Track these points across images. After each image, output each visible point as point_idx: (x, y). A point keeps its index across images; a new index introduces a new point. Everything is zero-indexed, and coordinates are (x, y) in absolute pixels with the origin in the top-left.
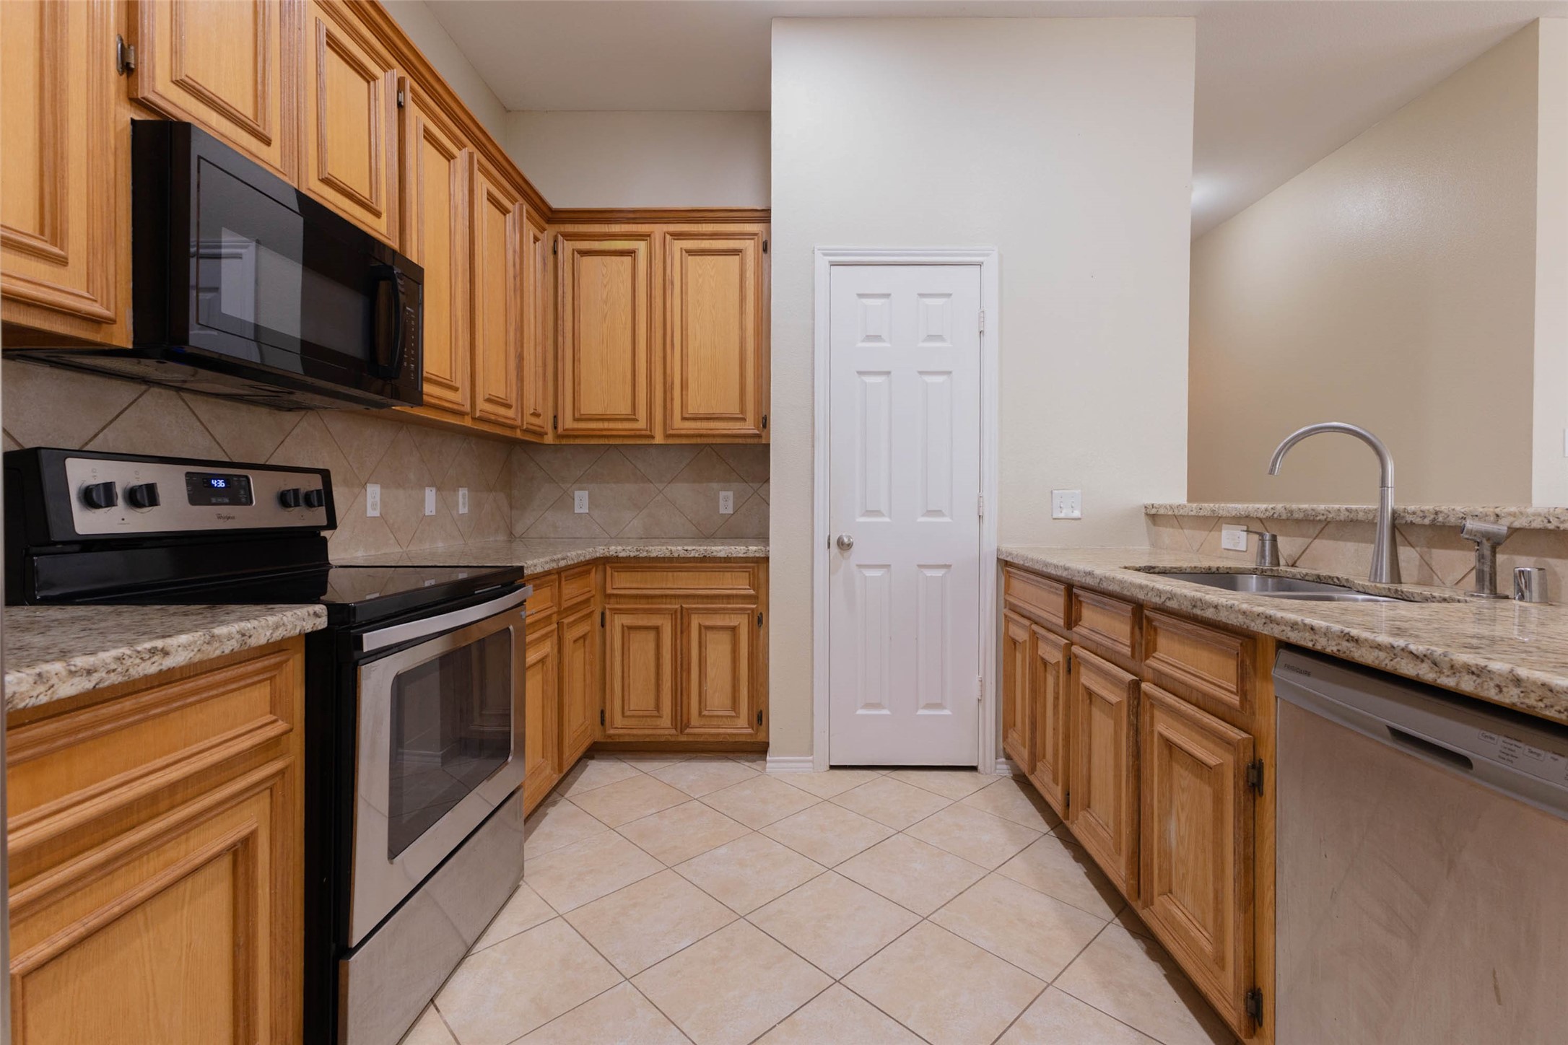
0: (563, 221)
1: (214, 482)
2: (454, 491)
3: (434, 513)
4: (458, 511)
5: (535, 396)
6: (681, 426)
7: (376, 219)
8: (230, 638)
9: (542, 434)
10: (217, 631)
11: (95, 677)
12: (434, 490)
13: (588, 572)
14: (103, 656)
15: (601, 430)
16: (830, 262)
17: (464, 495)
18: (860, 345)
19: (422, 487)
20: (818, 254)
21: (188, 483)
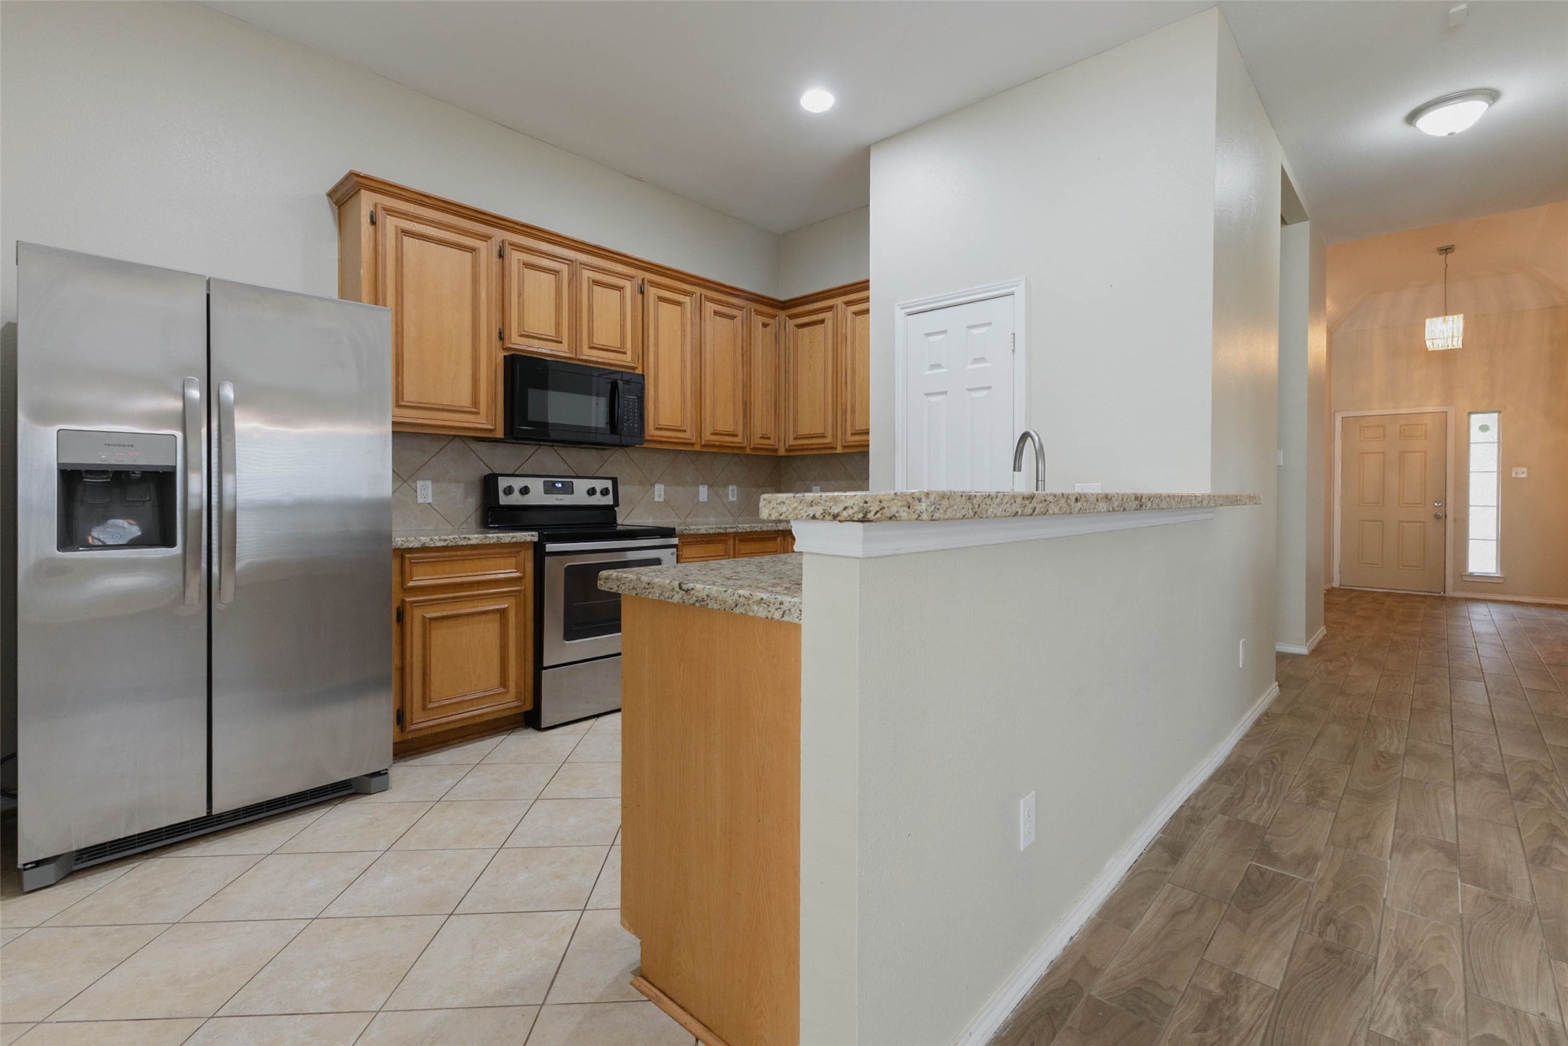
0: (790, 307)
1: (557, 485)
2: (725, 487)
3: (706, 500)
4: (728, 499)
5: (762, 424)
6: (851, 440)
7: (625, 355)
8: (493, 538)
9: (776, 450)
10: (488, 535)
11: (447, 542)
12: (706, 487)
13: (775, 539)
14: (451, 537)
15: (807, 445)
16: (906, 313)
17: (733, 491)
18: (928, 373)
19: (696, 484)
20: (897, 309)
21: (544, 485)
